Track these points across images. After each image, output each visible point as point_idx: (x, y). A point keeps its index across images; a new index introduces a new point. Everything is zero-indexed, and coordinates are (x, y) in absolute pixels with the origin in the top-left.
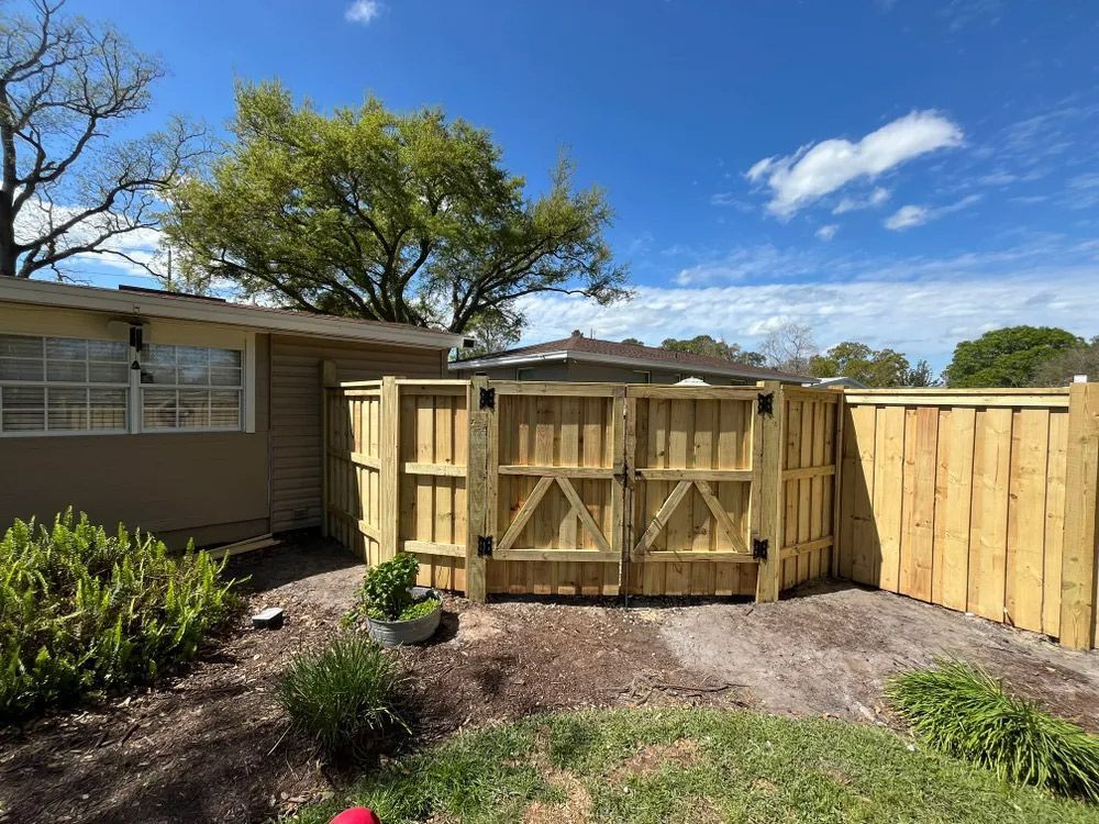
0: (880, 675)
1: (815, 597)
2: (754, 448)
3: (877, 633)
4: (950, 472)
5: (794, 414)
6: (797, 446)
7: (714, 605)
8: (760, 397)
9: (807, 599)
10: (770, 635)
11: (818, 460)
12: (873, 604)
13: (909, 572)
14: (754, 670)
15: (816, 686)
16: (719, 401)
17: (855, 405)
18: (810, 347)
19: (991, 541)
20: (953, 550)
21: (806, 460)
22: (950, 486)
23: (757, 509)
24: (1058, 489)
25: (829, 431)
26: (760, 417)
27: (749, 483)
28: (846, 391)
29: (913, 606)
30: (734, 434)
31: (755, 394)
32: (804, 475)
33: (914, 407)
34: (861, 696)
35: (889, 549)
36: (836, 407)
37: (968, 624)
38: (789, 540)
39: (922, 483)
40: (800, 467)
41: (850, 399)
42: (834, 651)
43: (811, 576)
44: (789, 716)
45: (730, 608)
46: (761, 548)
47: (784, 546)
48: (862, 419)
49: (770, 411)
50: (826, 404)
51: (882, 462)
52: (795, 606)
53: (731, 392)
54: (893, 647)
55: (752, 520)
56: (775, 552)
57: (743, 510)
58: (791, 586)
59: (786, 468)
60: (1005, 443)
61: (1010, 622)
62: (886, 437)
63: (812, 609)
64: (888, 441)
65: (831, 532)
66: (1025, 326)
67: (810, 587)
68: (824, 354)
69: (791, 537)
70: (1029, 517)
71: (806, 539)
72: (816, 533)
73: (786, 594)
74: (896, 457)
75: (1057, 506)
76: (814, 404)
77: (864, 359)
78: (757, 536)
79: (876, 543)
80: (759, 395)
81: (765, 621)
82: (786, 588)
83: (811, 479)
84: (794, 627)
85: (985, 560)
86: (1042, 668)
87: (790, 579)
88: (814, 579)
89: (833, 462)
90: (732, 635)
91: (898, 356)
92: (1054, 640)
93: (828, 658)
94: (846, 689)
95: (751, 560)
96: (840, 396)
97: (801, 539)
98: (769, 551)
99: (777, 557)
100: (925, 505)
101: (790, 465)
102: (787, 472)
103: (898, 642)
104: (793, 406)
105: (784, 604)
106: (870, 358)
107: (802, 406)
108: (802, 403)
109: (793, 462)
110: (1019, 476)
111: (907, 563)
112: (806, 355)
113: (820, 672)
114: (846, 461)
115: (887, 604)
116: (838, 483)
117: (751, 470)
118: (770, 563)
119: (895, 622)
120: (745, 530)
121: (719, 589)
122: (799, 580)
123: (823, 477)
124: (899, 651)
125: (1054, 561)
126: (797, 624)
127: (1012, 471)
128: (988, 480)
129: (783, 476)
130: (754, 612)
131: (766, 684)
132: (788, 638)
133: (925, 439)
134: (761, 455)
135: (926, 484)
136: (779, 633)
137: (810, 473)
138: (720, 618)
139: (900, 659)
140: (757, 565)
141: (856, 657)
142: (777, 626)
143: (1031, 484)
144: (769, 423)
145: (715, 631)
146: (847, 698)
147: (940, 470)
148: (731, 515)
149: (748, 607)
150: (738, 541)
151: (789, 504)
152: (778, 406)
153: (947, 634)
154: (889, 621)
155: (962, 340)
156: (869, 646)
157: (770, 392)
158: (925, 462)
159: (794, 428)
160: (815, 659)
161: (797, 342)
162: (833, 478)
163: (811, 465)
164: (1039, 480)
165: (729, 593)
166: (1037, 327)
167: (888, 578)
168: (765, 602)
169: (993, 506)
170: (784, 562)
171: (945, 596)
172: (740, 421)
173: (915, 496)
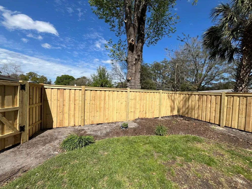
0: (58, 144)
1: (38, 136)
2: (19, 100)
3: (55, 137)
4: (66, 101)
5: (31, 90)
6: (32, 99)
7: (5, 152)
8: (21, 85)
9: (37, 137)
10: (28, 150)
11: (37, 102)
12: (53, 131)
13: (59, 122)
14: (27, 160)
15: (45, 154)
16: (5, 86)
17: (46, 88)
18: (20, 71)
19: (72, 112)
20: (66, 116)
21: (34, 102)
22: (66, 104)
23: (21, 118)
24: (80, 102)
25: (40, 95)
26: (21, 91)
27: (17, 111)
28: (44, 85)
29: (60, 129)
30: (11, 97)
31: (19, 84)
32: (34, 106)
33: (59, 89)
34: (55, 151)
35: (55, 119)
36: (42, 89)
37: (70, 128)
38: (30, 124)
39: (61, 104)
40: (33, 104)
41: (45, 87)
42: (47, 145)
43: (36, 131)
44: (40, 165)
45: (11, 150)
46: (22, 128)
47: (29, 126)
48: (48, 91)
49: (24, 89)
50: (39, 88)
51: (53, 101)
52: (34, 140)
53: (10, 83)
54: (58, 138)
55: (19, 121)
56: (27, 128)
57: (16, 119)
58: (31, 136)
59: (29, 105)
60: (74, 95)
61: (75, 126)
62: (54, 95)
63: (39, 139)
64: (54, 96)
65: (41, 119)
66: (68, 75)
67: (37, 134)
68: (25, 74)
69: (31, 123)
70: (77, 107)
71: (35, 122)
72: (37, 120)
73: (30, 138)
74: (56, 100)
75: (80, 105)
76: (36, 88)
77: (37, 77)
78: (21, 125)
79: (52, 119)
80: (21, 84)
81: (26, 148)
82: (30, 137)
83: (36, 107)
84: (35, 145)
85: (71, 116)
86: (79, 131)
87: (31, 134)
88: (37, 132)
89: (41, 102)
90: (15, 156)
91: (45, 77)
92: (80, 126)
93: (46, 147)
94: (51, 151)
95: (19, 133)
96: (43, 86)
97: (34, 123)
98: (25, 128)
99: (28, 129)
100: (62, 109)
101: (30, 104)
102: (30, 106)
103: (59, 137)
104: (31, 88)
105: (30, 141)
106: (38, 77)
107: (33, 88)
108: (33, 87)
109: (31, 103)
110: (76, 101)
111: (58, 121)
112: (19, 74)
113: (46, 150)
114: (45, 101)
115: (55, 131)
116: (42, 107)
117: (18, 106)
118: (26, 131)
119: (58, 133)
120: (16, 124)
121: (6, 146)
122: (33, 133)
123: (39, 106)
124: (60, 138)
125: (80, 113)
126: (36, 143)
127: (75, 100)
128: (71, 102)
129: (29, 107)
130: (21, 147)
131: (32, 162)
132: (35, 148)
133: (61, 95)
134: (22, 102)
135: (62, 104)
136: (31, 148)
137: (36, 105)
138: (9, 155)
139: (60, 139)
140: (21, 134)
141: (52, 143)
142: (30, 147)
143: (77, 102)
144: (24, 92)
145: (8, 159)
146: (52, 152)
147: (64, 101)
148: (11, 122)
149: (18, 147)
150: (14, 129)
151: (30, 114)
152: (27, 88)
153: (66, 131)
154: (56, 134)
155: (58, 76)
156: (54, 140)
157: (24, 84)
158: (61, 100)
159: (31, 94)
160: (43, 149)
161: (16, 69)
162: (41, 106)
163: (36, 103)
164: (78, 101)
165: (11, 145)
166: (70, 76)
167: (55, 126)
168: (24, 143)
169: (72, 106)
170: (29, 130)
171: (65, 125)
172: (13, 92)
173: (60, 107)
